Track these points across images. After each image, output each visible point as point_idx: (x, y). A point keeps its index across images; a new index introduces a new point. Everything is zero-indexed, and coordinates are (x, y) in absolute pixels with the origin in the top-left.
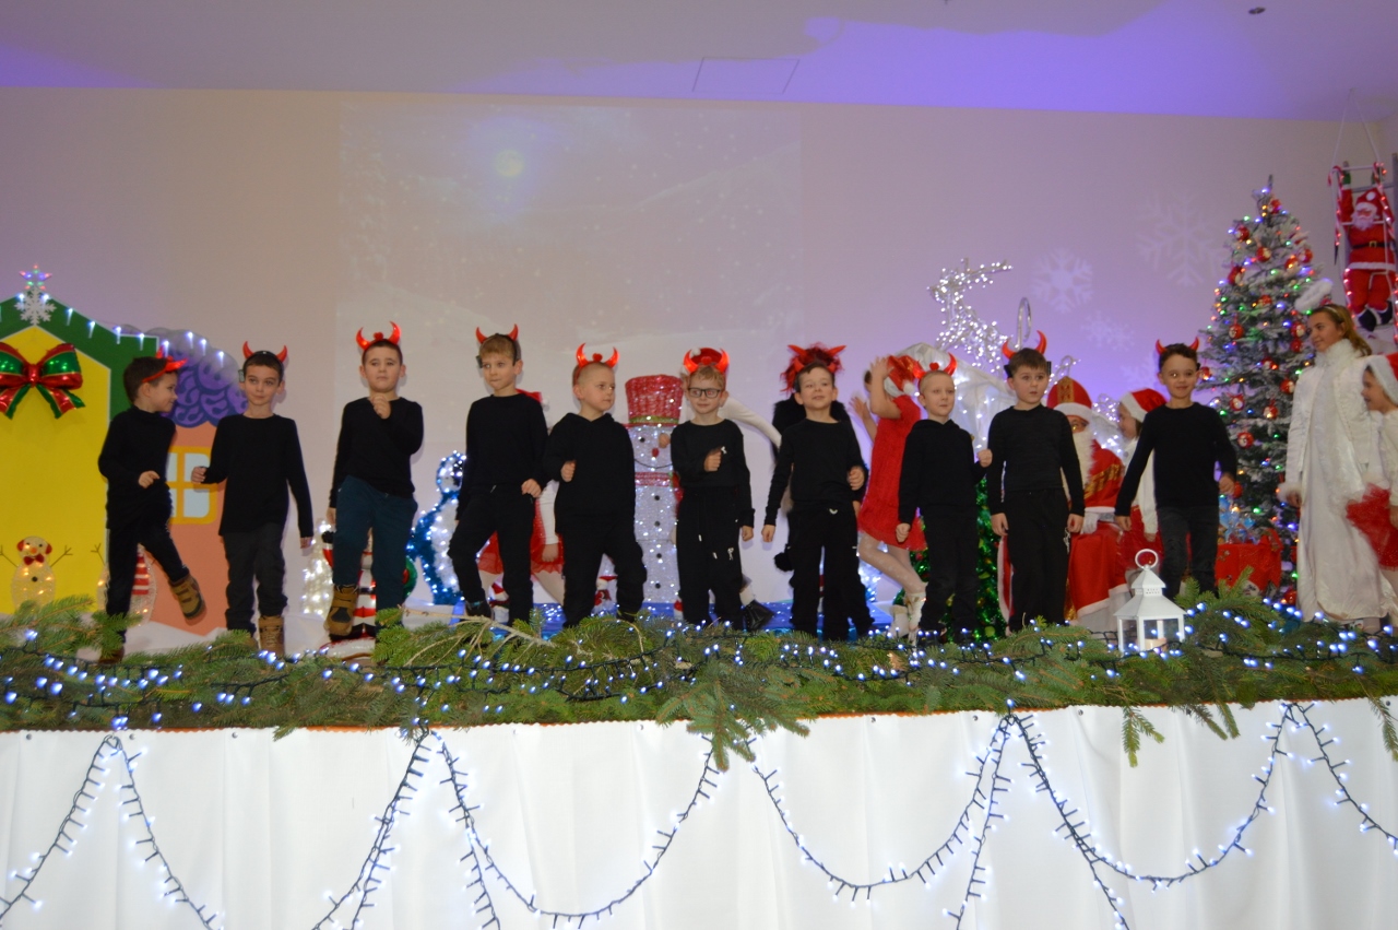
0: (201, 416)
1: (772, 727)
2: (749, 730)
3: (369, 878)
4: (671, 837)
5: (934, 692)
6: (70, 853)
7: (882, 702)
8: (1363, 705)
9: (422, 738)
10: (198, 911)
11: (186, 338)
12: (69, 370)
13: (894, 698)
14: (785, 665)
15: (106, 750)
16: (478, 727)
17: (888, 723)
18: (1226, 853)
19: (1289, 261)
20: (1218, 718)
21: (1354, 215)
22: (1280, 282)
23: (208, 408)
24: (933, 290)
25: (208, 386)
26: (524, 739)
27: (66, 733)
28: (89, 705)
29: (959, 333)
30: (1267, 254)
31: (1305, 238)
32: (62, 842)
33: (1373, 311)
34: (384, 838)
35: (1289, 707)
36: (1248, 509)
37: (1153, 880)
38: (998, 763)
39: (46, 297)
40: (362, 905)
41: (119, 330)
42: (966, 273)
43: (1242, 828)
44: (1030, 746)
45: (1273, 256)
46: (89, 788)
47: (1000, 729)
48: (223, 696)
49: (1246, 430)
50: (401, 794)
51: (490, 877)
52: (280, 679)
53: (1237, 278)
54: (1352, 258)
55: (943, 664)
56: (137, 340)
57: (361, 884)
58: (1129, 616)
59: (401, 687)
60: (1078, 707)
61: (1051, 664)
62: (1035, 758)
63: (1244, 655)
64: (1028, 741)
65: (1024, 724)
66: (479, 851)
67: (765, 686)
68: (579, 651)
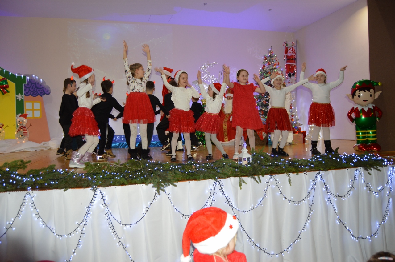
0: (37, 94)
1: (169, 185)
2: (164, 186)
3: (86, 219)
4: (149, 208)
5: (202, 176)
6: (20, 218)
7: (191, 177)
8: (285, 175)
9: (96, 190)
10: (49, 228)
11: (33, 76)
12: (5, 84)
13: (194, 177)
14: (171, 171)
15: (27, 196)
16: (108, 187)
17: (192, 183)
18: (258, 205)
19: (275, 65)
20: (257, 179)
21: (288, 53)
22: (273, 69)
23: (39, 92)
24: (201, 68)
25: (39, 87)
26: (118, 189)
27: (18, 192)
28: (22, 185)
29: (206, 77)
30: (270, 63)
31: (278, 60)
32: (18, 215)
33: (291, 73)
34: (89, 211)
35: (271, 176)
36: (264, 117)
37: (244, 211)
38: (214, 190)
40: (84, 225)
41: (17, 75)
42: (208, 65)
43: (262, 200)
44: (221, 186)
45: (271, 63)
46: (24, 204)
47: (215, 183)
48: (52, 182)
49: (265, 100)
50: (92, 202)
51: (111, 217)
52: (64, 178)
53: (264, 68)
54: (287, 62)
55: (203, 170)
56: (21, 77)
57: (84, 220)
58: (241, 157)
59: (91, 179)
60: (230, 178)
61: (225, 168)
62: (222, 188)
63: (262, 166)
64: (220, 185)
65: (219, 182)
66: (109, 213)
67: (168, 176)
68: (128, 168)
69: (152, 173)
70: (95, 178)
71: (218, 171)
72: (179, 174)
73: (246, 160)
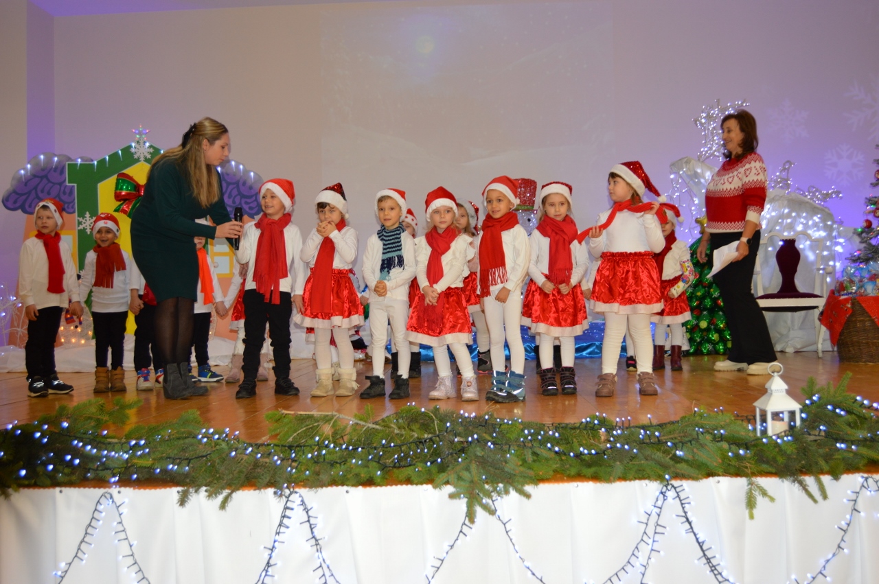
1: (508, 493)
2: (493, 494)
3: (263, 583)
4: (443, 561)
5: (619, 468)
6: (84, 562)
7: (585, 470)
9: (289, 495)
11: (230, 165)
13: (594, 470)
14: (523, 446)
15: (104, 501)
16: (324, 489)
17: (586, 488)
18: (814, 578)
20: (813, 488)
24: (696, 121)
25: (245, 193)
27: (82, 489)
28: (98, 470)
29: (714, 149)
32: (80, 554)
35: (866, 479)
38: (659, 515)
39: (147, 144)
42: (719, 108)
43: (828, 561)
44: (682, 504)
46: (94, 523)
47: (662, 493)
48: (171, 466)
50: (279, 531)
51: (331, 581)
52: (208, 456)
55: (626, 446)
58: (763, 407)
59: (279, 462)
60: (717, 478)
61: (702, 446)
62: (685, 513)
63: (837, 440)
64: (681, 501)
65: (678, 490)
66: (324, 566)
67: (506, 462)
68: (396, 431)
69: (463, 450)
70: (294, 460)
71: (678, 453)
72: (547, 460)
73: (782, 419)
